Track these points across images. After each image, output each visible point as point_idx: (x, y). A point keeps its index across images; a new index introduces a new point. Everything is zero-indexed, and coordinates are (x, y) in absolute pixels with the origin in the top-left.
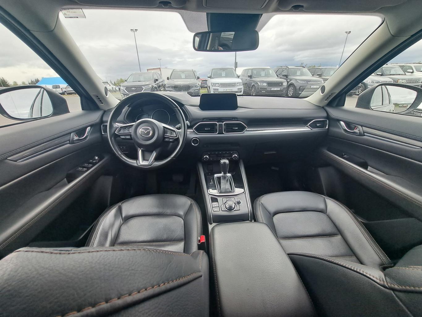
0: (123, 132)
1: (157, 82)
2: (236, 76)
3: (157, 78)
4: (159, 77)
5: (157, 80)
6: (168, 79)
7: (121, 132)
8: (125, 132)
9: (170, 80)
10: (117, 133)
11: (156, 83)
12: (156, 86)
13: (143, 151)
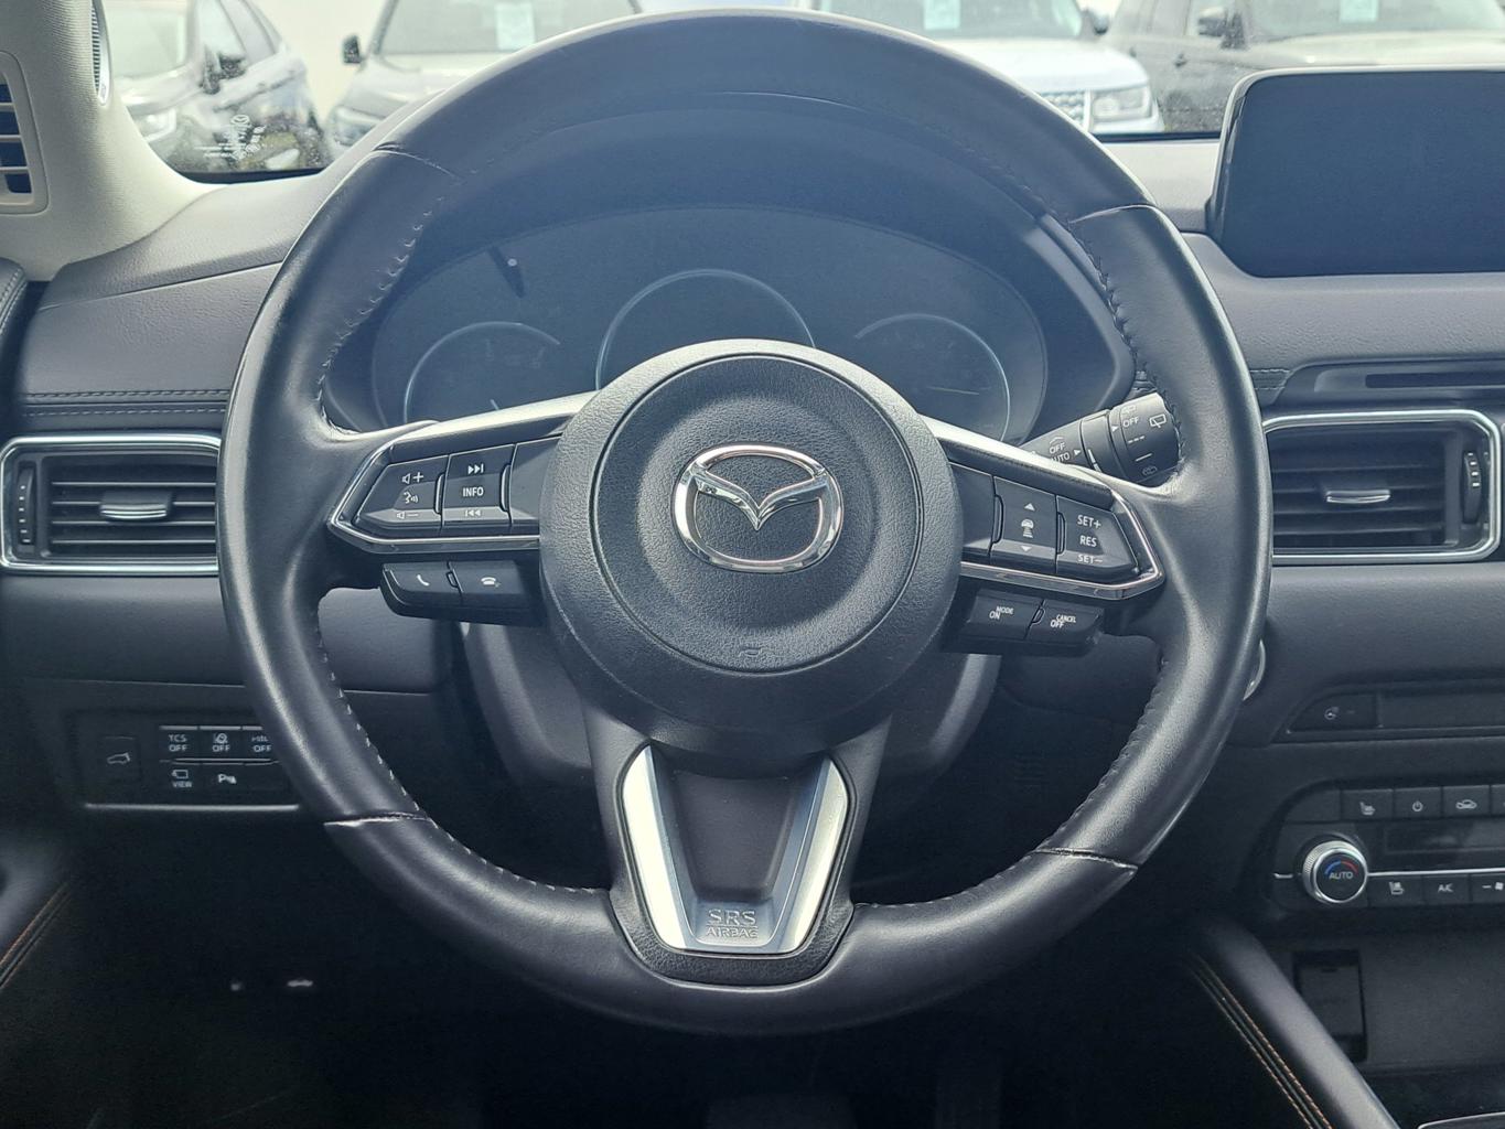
0: (428, 516)
1: (232, 89)
2: (1076, 24)
3: (231, 49)
4: (255, 40)
5: (231, 67)
6: (352, 52)
7: (396, 516)
8: (452, 514)
9: (372, 64)
10: (345, 526)
11: (223, 99)
12: (216, 124)
13: (671, 772)
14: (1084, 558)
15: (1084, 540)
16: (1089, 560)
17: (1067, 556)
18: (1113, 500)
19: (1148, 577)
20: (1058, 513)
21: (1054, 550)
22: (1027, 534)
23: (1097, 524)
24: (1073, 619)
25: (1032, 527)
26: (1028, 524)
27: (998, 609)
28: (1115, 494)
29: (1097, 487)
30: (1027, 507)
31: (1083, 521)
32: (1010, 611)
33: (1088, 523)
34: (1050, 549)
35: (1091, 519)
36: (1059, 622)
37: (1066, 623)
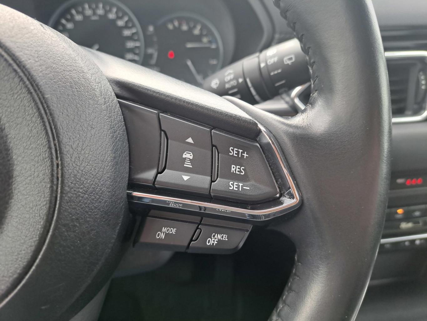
14: (234, 186)
15: (234, 169)
16: (238, 188)
17: (220, 184)
18: (260, 131)
19: (288, 202)
20: (213, 146)
21: (209, 178)
22: (188, 165)
23: (245, 155)
24: (225, 237)
25: (191, 158)
26: (188, 155)
27: (164, 230)
28: (260, 126)
29: (245, 121)
30: (187, 141)
31: (233, 152)
32: (174, 231)
33: (238, 154)
34: (206, 177)
35: (241, 151)
36: (212, 241)
37: (219, 241)
